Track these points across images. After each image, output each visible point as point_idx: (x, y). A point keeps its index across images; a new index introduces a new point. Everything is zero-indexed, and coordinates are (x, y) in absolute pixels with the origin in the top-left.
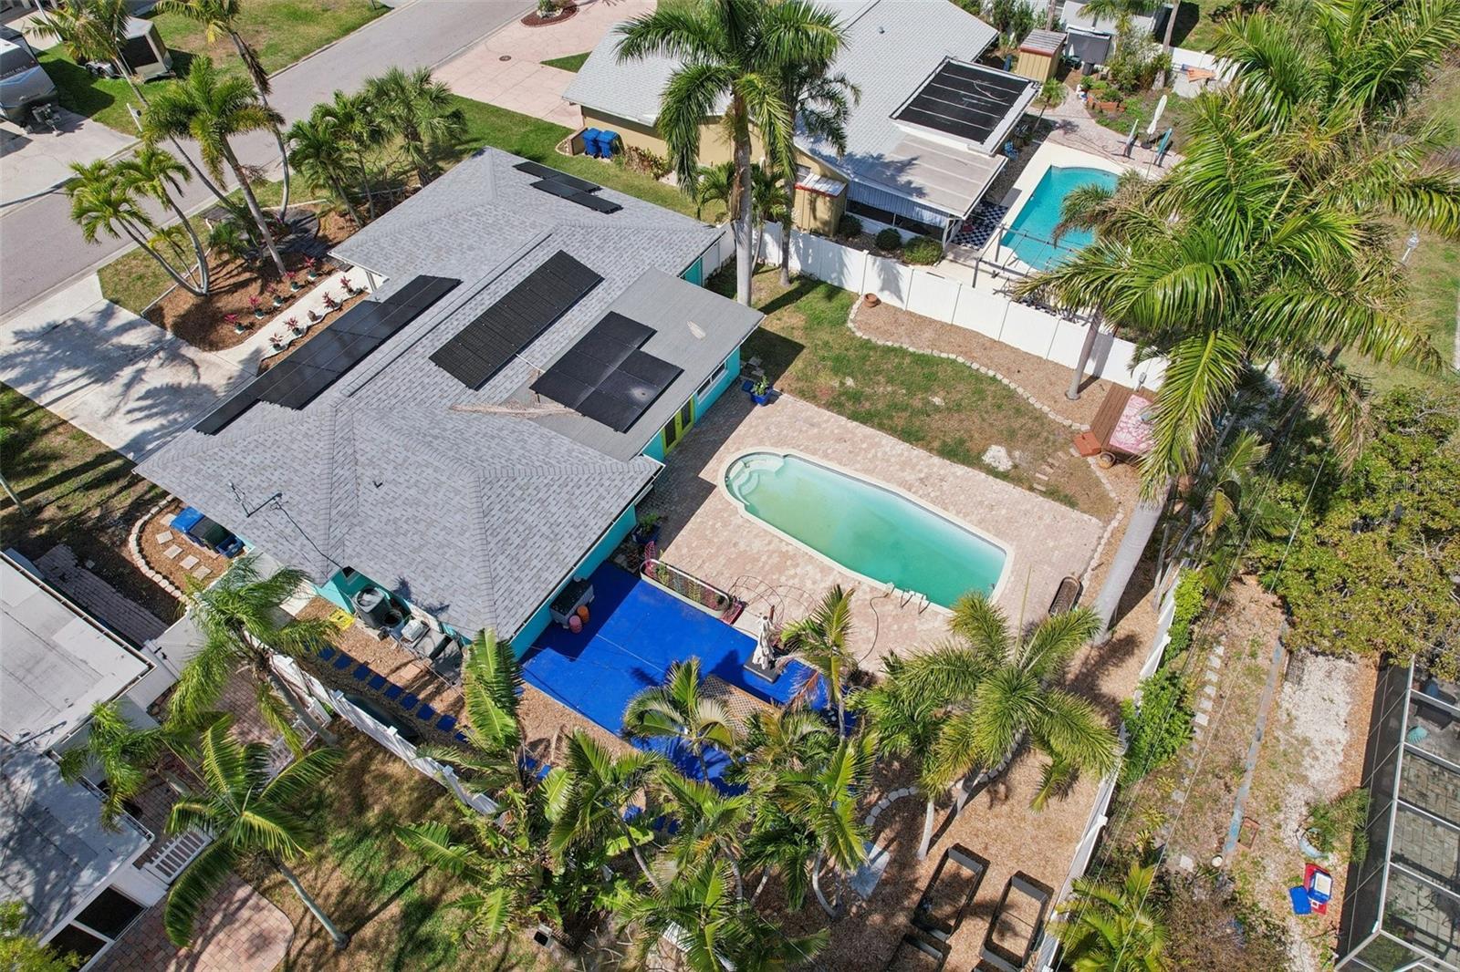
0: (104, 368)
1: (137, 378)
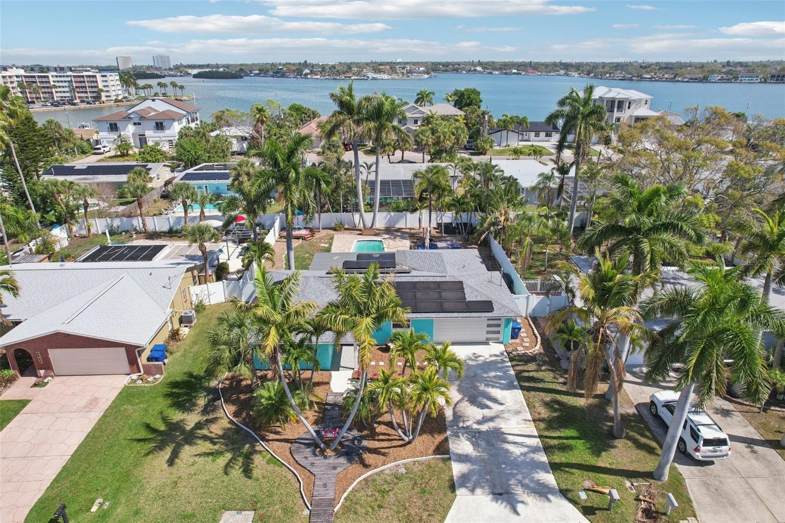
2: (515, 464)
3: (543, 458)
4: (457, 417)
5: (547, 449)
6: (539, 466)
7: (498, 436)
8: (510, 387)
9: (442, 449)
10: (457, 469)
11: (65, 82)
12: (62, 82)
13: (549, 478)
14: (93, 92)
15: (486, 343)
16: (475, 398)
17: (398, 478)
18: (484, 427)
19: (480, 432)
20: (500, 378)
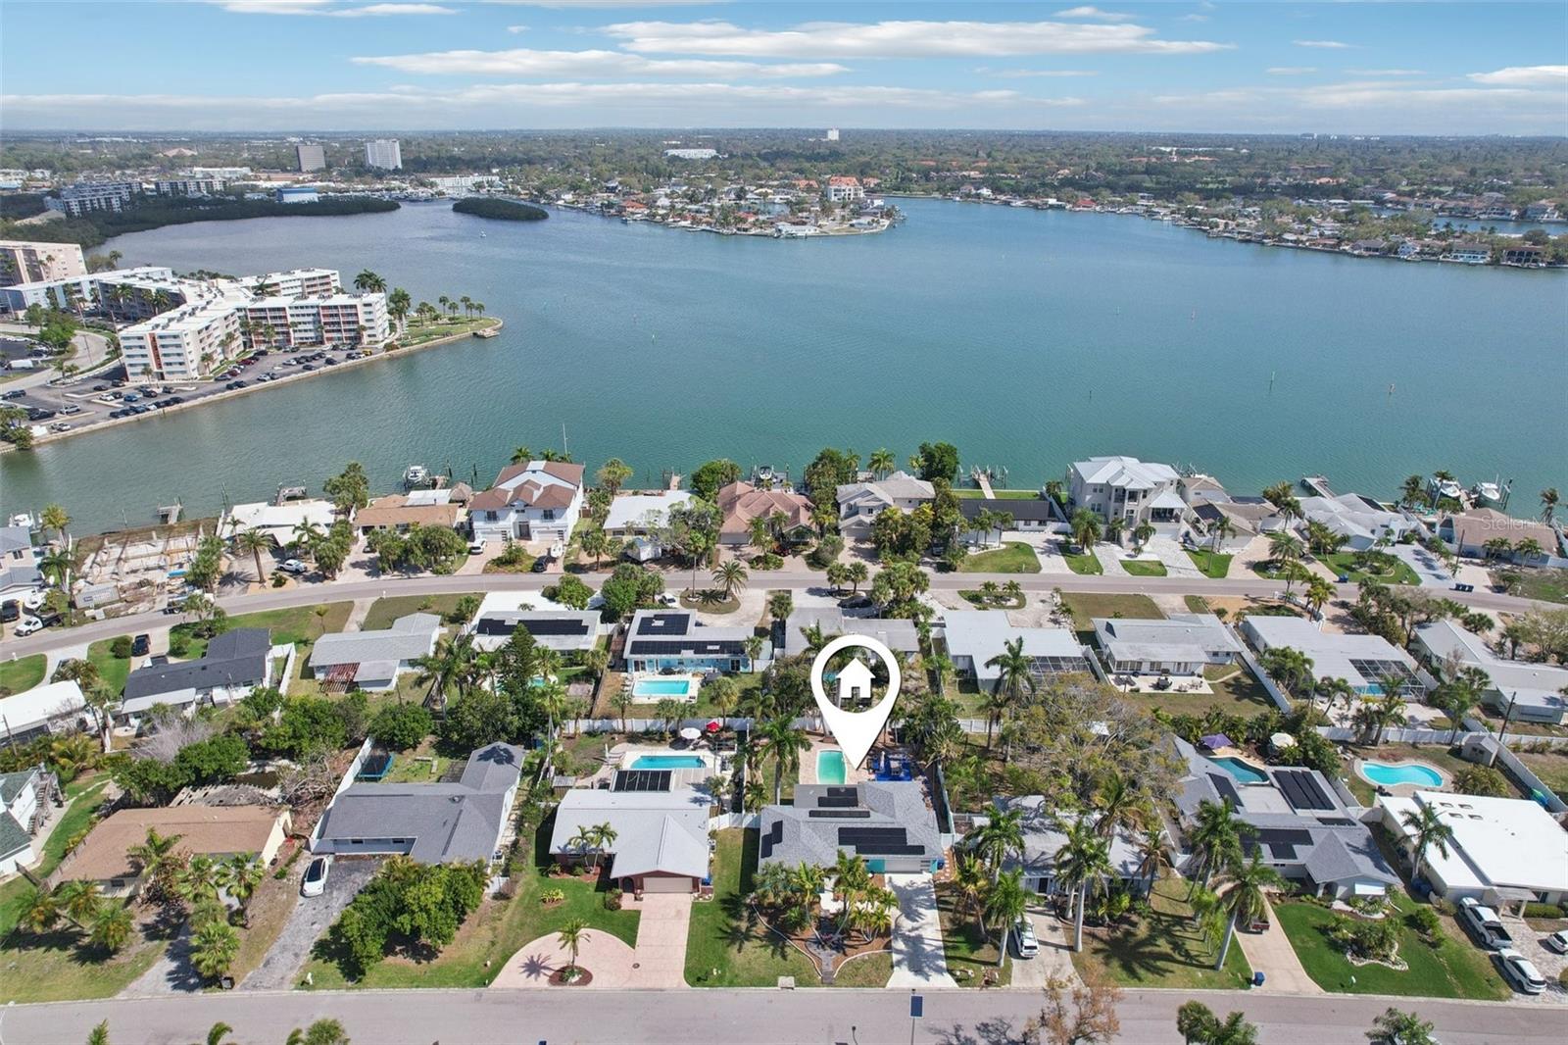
0: (915, 942)
1: (914, 929)
2: (926, 956)
3: (942, 953)
4: (897, 926)
5: (946, 948)
6: (939, 957)
7: (920, 939)
8: (931, 907)
9: (888, 946)
10: (895, 957)
11: (309, 315)
12: (303, 315)
13: (943, 964)
14: (350, 330)
15: (920, 872)
16: (911, 915)
17: (864, 961)
18: (913, 934)
19: (909, 937)
20: (926, 900)
